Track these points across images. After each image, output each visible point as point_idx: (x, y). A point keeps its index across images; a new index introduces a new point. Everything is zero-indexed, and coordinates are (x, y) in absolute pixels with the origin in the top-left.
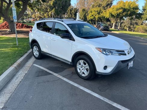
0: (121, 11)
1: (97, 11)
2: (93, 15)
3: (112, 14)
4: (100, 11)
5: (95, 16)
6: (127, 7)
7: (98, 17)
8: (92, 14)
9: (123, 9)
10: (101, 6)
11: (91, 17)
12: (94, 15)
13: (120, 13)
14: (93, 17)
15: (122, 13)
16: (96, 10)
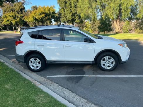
0: (43, 15)
1: (13, 16)
2: (8, 21)
3: (36, 19)
4: (15, 15)
5: (12, 21)
6: (47, 12)
7: (16, 22)
8: (8, 19)
9: (44, 13)
10: (14, 11)
11: (6, 22)
12: (10, 20)
13: (43, 17)
14: (9, 22)
15: (45, 17)
16: (11, 15)
